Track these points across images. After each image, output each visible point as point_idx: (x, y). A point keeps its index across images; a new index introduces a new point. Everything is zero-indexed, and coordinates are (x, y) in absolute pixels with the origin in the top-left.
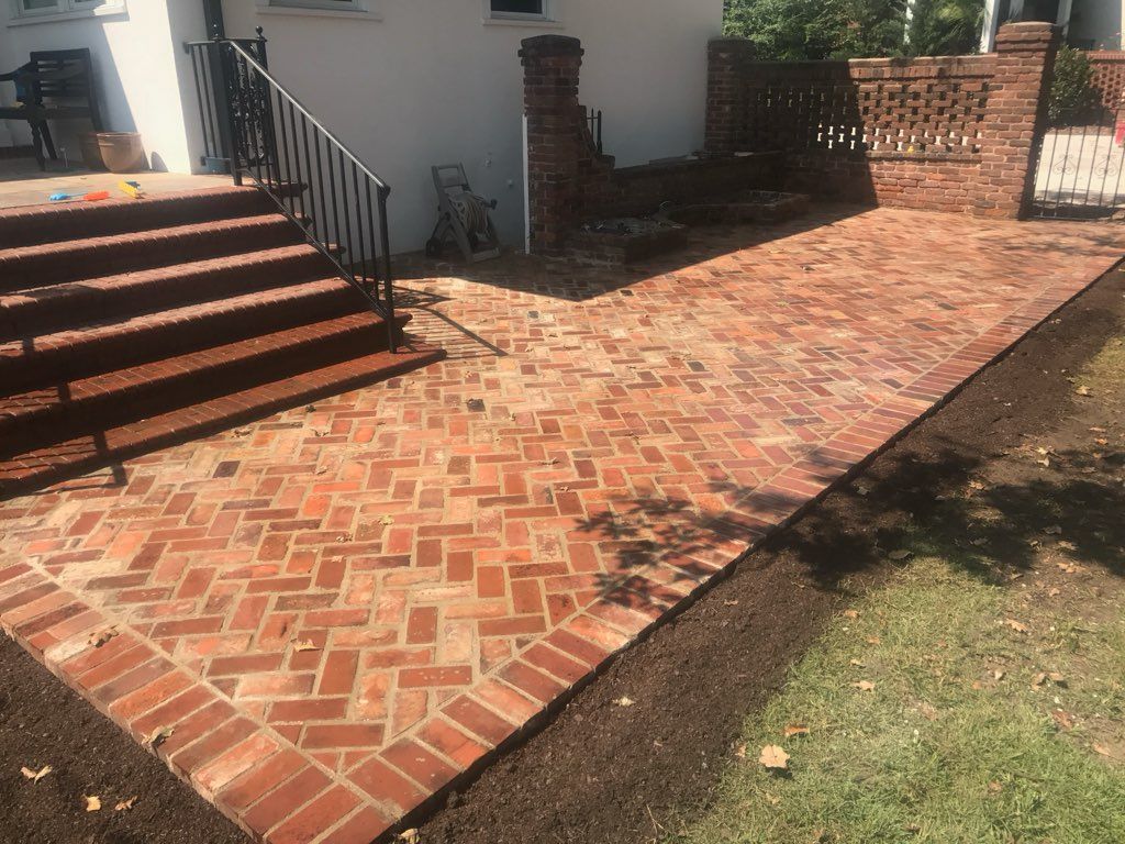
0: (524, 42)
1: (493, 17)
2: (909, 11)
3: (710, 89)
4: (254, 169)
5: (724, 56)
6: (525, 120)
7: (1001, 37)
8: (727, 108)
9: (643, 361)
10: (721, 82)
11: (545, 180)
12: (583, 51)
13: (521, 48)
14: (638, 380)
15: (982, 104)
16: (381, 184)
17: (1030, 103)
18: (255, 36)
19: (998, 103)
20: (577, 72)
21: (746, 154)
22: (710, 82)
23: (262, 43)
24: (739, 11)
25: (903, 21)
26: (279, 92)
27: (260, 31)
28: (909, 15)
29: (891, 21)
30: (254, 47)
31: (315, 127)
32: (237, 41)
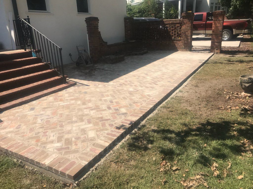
0: (86, 18)
1: (78, 14)
2: (163, 11)
3: (125, 28)
4: (29, 47)
5: (127, 21)
6: (87, 35)
7: (183, 15)
8: (129, 32)
9: (119, 82)
10: (127, 26)
11: (93, 47)
12: (99, 20)
13: (85, 20)
14: (119, 85)
15: (180, 28)
16: (60, 48)
17: (189, 28)
18: (27, 18)
19: (183, 28)
20: (98, 24)
21: (134, 41)
22: (125, 26)
23: (29, 19)
24: (129, 12)
25: (163, 13)
26: (34, 30)
27: (28, 17)
28: (164, 12)
29: (160, 14)
30: (27, 20)
31: (44, 37)
32: (23, 19)
